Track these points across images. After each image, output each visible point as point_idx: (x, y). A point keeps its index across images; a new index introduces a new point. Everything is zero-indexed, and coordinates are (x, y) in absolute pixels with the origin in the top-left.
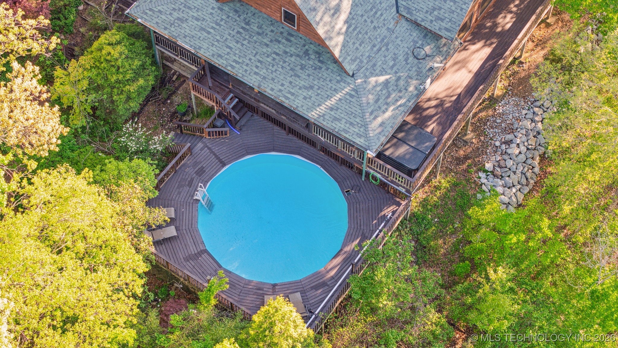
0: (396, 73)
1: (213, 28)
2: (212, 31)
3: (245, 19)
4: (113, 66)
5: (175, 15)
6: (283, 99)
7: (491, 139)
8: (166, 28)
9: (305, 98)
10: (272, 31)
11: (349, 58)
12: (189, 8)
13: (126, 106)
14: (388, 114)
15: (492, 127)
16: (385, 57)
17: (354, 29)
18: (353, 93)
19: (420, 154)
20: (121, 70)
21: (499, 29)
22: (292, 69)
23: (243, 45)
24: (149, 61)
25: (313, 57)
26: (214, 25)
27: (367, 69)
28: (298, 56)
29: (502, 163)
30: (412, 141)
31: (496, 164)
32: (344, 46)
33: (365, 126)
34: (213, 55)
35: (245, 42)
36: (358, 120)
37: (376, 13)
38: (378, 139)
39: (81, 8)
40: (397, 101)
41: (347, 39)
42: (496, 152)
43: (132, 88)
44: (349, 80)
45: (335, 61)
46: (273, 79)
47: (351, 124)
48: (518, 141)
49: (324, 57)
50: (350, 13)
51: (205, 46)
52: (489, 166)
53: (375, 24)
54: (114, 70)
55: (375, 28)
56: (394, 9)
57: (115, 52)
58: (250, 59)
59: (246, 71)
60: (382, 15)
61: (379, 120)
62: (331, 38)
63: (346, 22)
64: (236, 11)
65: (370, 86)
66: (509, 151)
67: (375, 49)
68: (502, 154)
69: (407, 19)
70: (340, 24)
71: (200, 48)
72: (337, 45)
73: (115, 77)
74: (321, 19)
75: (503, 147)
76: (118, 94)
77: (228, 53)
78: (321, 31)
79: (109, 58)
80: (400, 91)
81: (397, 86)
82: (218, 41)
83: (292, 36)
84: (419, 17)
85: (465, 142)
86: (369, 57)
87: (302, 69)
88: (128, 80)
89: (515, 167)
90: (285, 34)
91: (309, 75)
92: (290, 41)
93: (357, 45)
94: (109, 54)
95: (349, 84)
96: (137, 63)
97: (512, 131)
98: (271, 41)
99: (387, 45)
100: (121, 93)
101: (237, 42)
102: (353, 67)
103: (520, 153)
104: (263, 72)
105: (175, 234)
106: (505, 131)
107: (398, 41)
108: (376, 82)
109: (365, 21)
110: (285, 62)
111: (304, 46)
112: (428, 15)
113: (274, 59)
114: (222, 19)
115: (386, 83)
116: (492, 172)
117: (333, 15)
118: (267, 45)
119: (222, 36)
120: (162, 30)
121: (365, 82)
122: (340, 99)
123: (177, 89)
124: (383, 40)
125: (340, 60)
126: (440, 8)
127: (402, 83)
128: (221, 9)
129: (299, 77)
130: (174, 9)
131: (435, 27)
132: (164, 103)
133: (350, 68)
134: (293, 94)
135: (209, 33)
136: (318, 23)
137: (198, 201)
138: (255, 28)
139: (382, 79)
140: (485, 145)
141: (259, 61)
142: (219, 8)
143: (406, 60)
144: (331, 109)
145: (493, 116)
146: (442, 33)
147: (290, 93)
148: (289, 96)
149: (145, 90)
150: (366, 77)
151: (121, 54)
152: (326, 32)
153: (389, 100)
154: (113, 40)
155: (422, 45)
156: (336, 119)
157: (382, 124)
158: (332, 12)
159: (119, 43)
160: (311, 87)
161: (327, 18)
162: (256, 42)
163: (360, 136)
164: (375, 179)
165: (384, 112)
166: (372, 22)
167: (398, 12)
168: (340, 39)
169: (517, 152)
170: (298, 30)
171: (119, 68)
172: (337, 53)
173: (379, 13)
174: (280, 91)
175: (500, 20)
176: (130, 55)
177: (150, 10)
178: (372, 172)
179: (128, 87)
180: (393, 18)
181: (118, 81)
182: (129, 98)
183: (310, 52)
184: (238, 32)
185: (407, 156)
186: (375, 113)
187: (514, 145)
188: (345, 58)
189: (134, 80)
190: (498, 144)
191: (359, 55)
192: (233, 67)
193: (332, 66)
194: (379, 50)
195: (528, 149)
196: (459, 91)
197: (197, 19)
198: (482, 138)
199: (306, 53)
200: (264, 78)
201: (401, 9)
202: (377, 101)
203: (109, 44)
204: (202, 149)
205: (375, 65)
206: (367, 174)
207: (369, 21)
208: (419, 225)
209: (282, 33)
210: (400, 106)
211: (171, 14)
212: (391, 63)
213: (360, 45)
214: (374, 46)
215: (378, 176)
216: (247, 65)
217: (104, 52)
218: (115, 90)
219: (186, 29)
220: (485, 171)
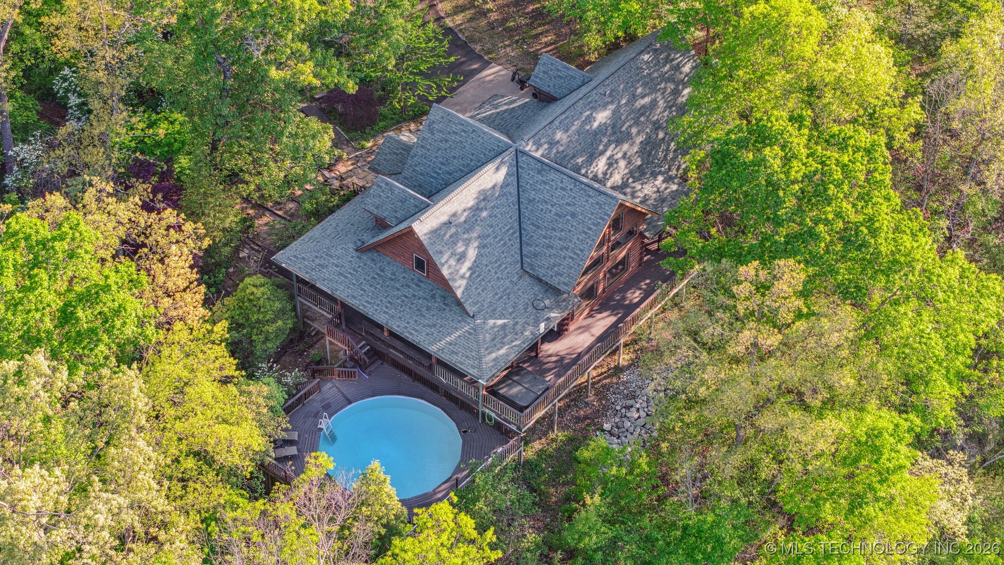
0: (514, 318)
1: (350, 273)
2: (349, 276)
3: (381, 267)
4: (255, 306)
5: (317, 261)
6: (408, 335)
7: (613, 404)
8: (307, 273)
9: (427, 334)
10: (404, 278)
11: (471, 300)
12: (331, 256)
13: (264, 347)
14: (502, 351)
15: (615, 393)
16: (505, 304)
17: (478, 276)
18: (472, 331)
19: (532, 394)
20: (262, 310)
21: (627, 302)
22: (418, 310)
23: (376, 288)
24: (289, 307)
25: (439, 300)
26: (352, 271)
27: (487, 312)
28: (425, 299)
29: (620, 425)
30: (526, 383)
31: (615, 425)
32: (466, 289)
33: (480, 359)
34: (348, 296)
35: (378, 286)
36: (473, 354)
37: (500, 265)
38: (490, 370)
39: (231, 270)
40: (512, 341)
41: (470, 283)
42: (615, 415)
43: (271, 328)
44: (469, 320)
45: (459, 303)
46: (400, 318)
47: (467, 357)
48: (638, 406)
49: (448, 301)
50: (475, 261)
51: (342, 288)
52: (607, 426)
53: (499, 275)
54: (255, 309)
55: (498, 278)
56: (519, 264)
57: (258, 292)
58: (381, 301)
59: (376, 310)
60: (506, 268)
61: (494, 355)
62: (454, 280)
63: (470, 269)
64: (373, 260)
65: (488, 327)
66: (628, 415)
67: (497, 297)
68: (621, 417)
69: (530, 275)
70: (464, 269)
71: (336, 290)
72: (460, 287)
73: (256, 317)
74: (446, 262)
75: (624, 410)
76: (257, 334)
77: (362, 295)
78: (445, 272)
79: (251, 297)
80: (516, 334)
81: (514, 329)
82: (354, 284)
83: (422, 282)
84: (541, 272)
85: (587, 403)
86: (490, 302)
87: (427, 310)
88: (267, 321)
89: (632, 428)
90: (415, 281)
91: (433, 315)
92: (419, 286)
93: (479, 290)
94: (253, 293)
95: (469, 324)
96: (278, 305)
97: (634, 397)
98: (402, 286)
99: (509, 294)
100: (260, 334)
101: (371, 286)
102: (474, 309)
103: (639, 417)
104: (392, 312)
105: (296, 453)
106: (626, 397)
107: (520, 293)
108: (494, 324)
109: (489, 271)
110: (413, 304)
111: (432, 290)
112: (549, 271)
113: (403, 301)
114: (359, 267)
115: (504, 326)
116: (609, 432)
117: (459, 260)
118: (398, 289)
119: (357, 280)
120: (304, 274)
121: (484, 323)
122: (459, 336)
123: (315, 343)
124: (505, 290)
125: (462, 301)
126: (560, 265)
127: (519, 327)
128: (360, 258)
129: (424, 316)
130: (317, 257)
131: (555, 282)
132: (301, 355)
133: (471, 309)
134: (417, 331)
135: (346, 277)
136: (443, 265)
137: (321, 429)
138: (389, 275)
139: (500, 322)
140: (605, 408)
141: (389, 302)
142: (358, 257)
143: (526, 309)
144: (450, 344)
145: (617, 384)
146: (562, 288)
147: (414, 329)
148: (413, 332)
149: (283, 334)
150: (485, 319)
151: (263, 294)
152: (451, 274)
153: (506, 340)
154: (258, 283)
155: (543, 298)
156: (453, 352)
157: (495, 360)
158: (457, 257)
159: (262, 285)
160: (434, 326)
161: (452, 262)
162: (388, 286)
163: (474, 367)
164: (490, 419)
165: (499, 349)
166: (496, 273)
167: (522, 268)
168: (463, 283)
169: (636, 416)
170: (428, 276)
171: (260, 307)
172: (459, 293)
173: (504, 266)
174: (406, 327)
175: (629, 295)
176: (272, 297)
177: (295, 257)
178: (487, 411)
179: (267, 327)
180: (517, 273)
181: (258, 321)
182: (267, 339)
183: (437, 296)
184: (373, 278)
185: (519, 396)
186: (490, 349)
187: (633, 409)
188: (467, 300)
189: (274, 321)
190: (618, 408)
191: (480, 300)
192: (364, 306)
193: (455, 308)
194: (501, 298)
195: (648, 415)
196: (580, 350)
197: (337, 266)
198: (604, 402)
199: (433, 297)
200: (393, 316)
201: (525, 266)
202: (493, 340)
203: (254, 286)
204: (330, 389)
205: (495, 310)
206: (483, 414)
207: (493, 271)
208: (532, 471)
209: (412, 279)
210: (515, 346)
211: (313, 261)
212: (511, 310)
213: (483, 291)
214: (496, 294)
215: (493, 415)
216: (378, 305)
217: (248, 291)
218: (255, 330)
219: (326, 273)
220: (603, 431)
